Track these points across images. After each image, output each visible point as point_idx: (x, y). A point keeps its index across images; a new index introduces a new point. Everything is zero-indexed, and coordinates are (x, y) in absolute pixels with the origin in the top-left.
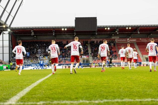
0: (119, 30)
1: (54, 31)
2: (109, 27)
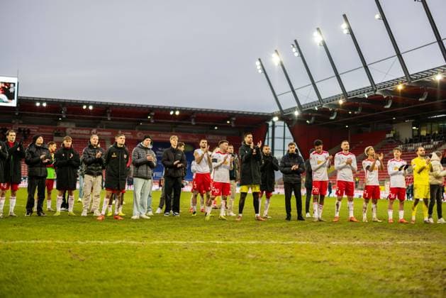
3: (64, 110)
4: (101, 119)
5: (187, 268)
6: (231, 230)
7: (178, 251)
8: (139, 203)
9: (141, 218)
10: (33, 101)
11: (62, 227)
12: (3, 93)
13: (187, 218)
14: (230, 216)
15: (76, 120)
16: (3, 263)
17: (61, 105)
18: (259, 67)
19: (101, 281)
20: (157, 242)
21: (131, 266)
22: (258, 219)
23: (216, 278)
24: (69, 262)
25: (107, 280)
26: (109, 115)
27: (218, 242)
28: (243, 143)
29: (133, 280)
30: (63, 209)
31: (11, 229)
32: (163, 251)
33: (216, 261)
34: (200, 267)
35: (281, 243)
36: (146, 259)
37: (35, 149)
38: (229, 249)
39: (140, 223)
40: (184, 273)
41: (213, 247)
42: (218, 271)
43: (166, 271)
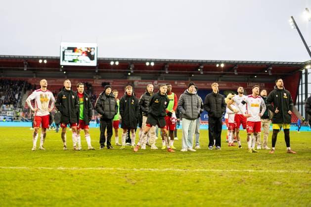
0: (135, 66)
1: (26, 64)
2: (118, 60)
3: (132, 66)
4: (160, 73)
5: (219, 192)
6: (264, 161)
7: (214, 178)
8: (186, 139)
9: (189, 150)
10: (109, 61)
11: (124, 157)
12: (86, 56)
13: (227, 151)
14: (265, 149)
15: (142, 74)
16: (74, 185)
17: (129, 63)
18: (292, 23)
19: (145, 200)
20: (198, 170)
21: (173, 189)
22: (289, 152)
23: (243, 201)
24: (124, 185)
25: (151, 200)
26: (166, 69)
27: (250, 171)
28: (275, 87)
29: (171, 201)
30: (128, 143)
31: (85, 159)
32: (201, 178)
33: (246, 186)
34: (231, 191)
35: (307, 172)
36: (185, 184)
37: (106, 98)
38: (259, 176)
39: (187, 155)
40: (216, 195)
41: (246, 175)
42: (245, 195)
43: (201, 194)
